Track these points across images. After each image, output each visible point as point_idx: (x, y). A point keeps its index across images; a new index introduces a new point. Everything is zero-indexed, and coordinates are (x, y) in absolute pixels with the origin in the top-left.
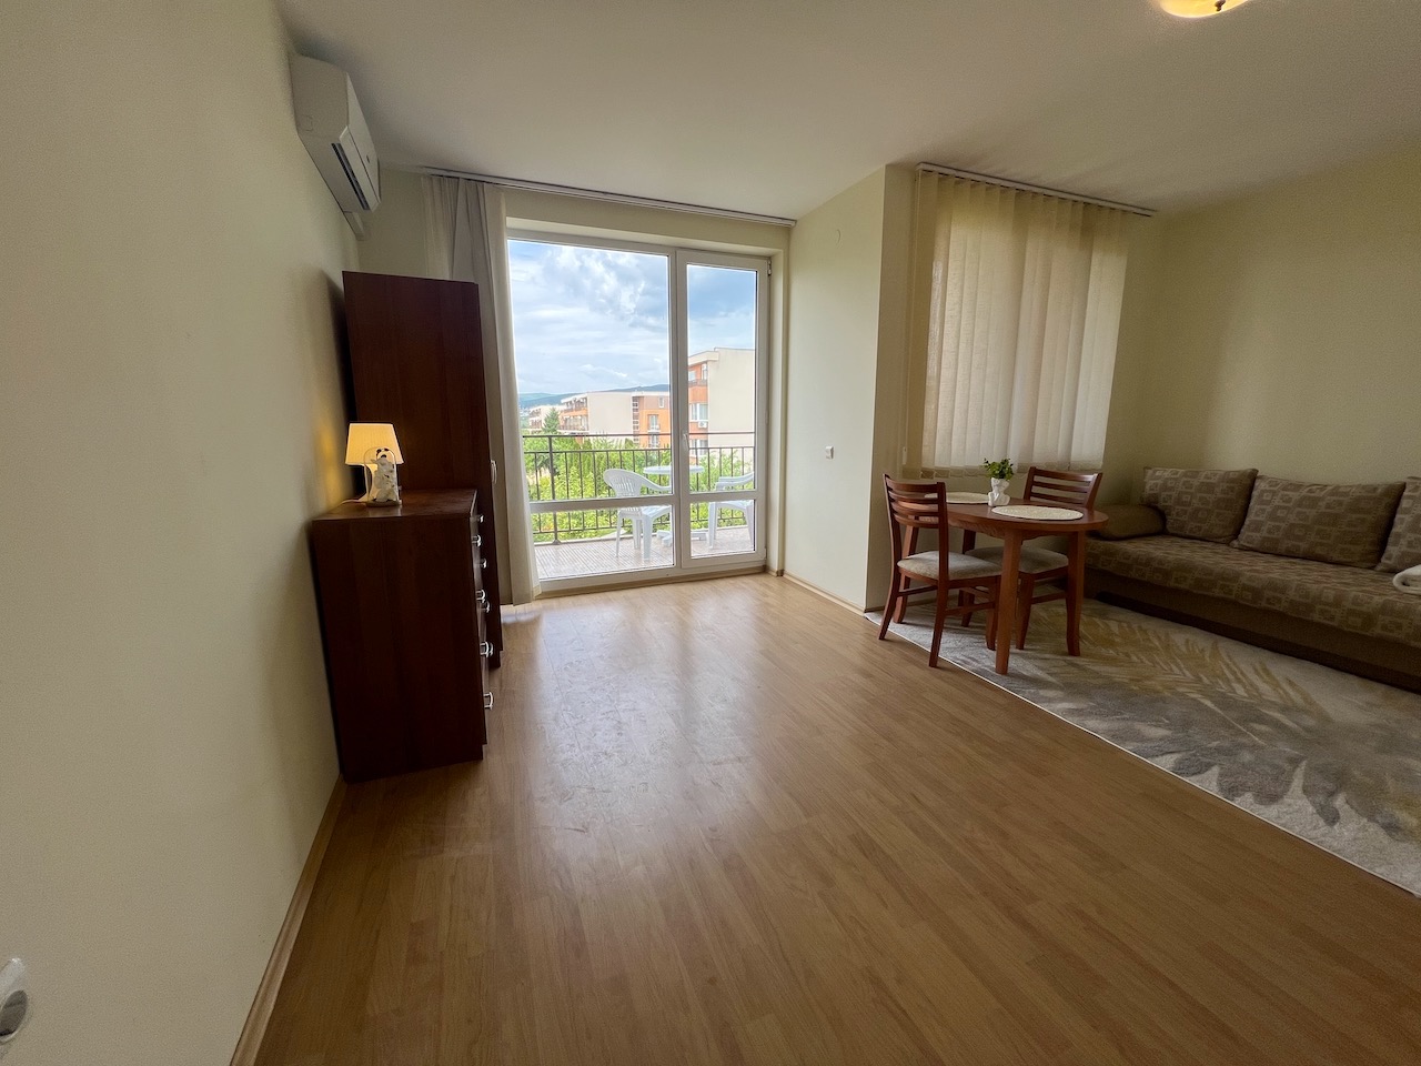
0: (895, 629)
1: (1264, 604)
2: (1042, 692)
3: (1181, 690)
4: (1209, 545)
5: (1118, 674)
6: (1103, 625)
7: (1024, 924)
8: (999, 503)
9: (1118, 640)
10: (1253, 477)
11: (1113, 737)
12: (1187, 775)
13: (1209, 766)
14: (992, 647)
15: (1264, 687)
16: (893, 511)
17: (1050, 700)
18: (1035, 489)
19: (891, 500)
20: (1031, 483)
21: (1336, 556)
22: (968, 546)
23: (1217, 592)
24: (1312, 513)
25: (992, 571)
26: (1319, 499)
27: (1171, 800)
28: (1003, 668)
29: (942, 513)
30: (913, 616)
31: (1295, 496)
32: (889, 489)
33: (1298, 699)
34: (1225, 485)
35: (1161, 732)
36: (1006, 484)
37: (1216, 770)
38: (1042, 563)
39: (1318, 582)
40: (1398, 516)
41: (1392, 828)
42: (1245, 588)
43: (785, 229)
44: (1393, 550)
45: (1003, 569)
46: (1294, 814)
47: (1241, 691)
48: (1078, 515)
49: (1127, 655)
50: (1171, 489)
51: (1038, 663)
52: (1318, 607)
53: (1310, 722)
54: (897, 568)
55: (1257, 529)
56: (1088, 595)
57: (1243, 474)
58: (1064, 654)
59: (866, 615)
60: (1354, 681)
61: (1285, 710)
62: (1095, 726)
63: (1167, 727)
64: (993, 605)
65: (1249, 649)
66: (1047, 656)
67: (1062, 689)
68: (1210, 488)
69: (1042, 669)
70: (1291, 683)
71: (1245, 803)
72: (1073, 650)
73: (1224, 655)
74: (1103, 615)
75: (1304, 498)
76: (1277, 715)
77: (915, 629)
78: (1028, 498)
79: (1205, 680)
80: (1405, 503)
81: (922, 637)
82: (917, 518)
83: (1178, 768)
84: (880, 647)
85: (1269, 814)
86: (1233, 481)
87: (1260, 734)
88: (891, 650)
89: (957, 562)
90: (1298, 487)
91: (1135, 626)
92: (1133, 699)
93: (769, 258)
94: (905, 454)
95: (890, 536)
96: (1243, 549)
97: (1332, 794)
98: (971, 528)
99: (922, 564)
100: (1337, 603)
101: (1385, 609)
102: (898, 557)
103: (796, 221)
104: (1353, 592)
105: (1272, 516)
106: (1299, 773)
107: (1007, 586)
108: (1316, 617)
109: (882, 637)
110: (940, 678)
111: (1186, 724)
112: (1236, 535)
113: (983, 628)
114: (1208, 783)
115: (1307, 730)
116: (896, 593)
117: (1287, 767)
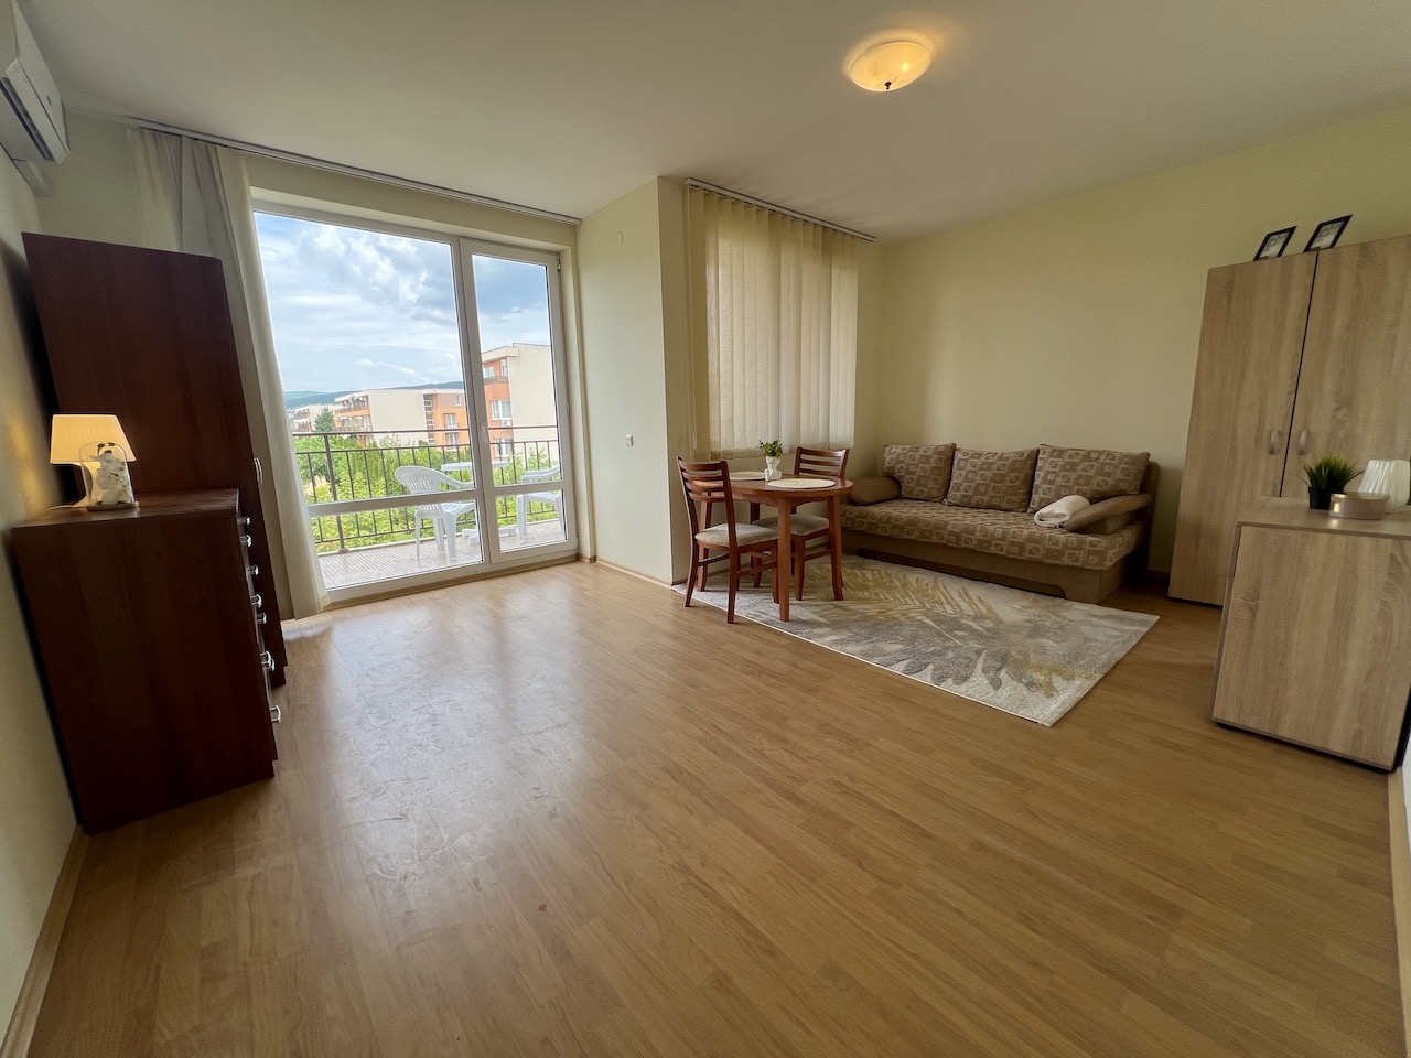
0: (697, 596)
1: (963, 545)
2: (815, 631)
3: (911, 615)
4: (929, 504)
5: (870, 609)
6: (861, 574)
7: (798, 801)
8: (774, 478)
9: (871, 584)
10: (953, 449)
11: (864, 655)
12: (912, 674)
13: (926, 665)
14: (777, 601)
15: (964, 605)
16: (687, 490)
17: (821, 636)
18: (803, 466)
19: (685, 480)
20: (799, 461)
21: (1005, 505)
22: (755, 516)
23: (935, 539)
24: (989, 474)
25: (771, 535)
26: (992, 463)
27: (901, 693)
28: (785, 617)
29: (727, 488)
30: (714, 583)
31: (978, 462)
32: (682, 470)
33: (984, 611)
34: (936, 456)
35: (898, 647)
36: (777, 461)
37: (931, 667)
38: (809, 526)
39: (993, 524)
40: (1037, 473)
41: (1030, 685)
42: (952, 533)
43: (571, 227)
44: (1036, 497)
45: (779, 533)
46: (976, 688)
47: (949, 610)
48: (832, 483)
49: (877, 595)
50: (901, 462)
51: (813, 609)
52: (994, 542)
53: (990, 624)
54: (695, 540)
55: (958, 489)
56: (847, 551)
57: (946, 447)
58: (832, 600)
59: (674, 588)
60: (1017, 593)
61: (975, 619)
62: (852, 650)
63: (901, 642)
64: (775, 565)
65: (956, 579)
66: (819, 603)
67: (829, 626)
68: (926, 459)
69: (816, 613)
70: (980, 600)
71: (948, 686)
72: (838, 596)
73: (941, 586)
74: (861, 567)
75: (984, 463)
76: (972, 623)
77: (715, 594)
78: (798, 472)
79: (928, 606)
80: (1040, 464)
81: (719, 600)
82: (709, 494)
83: (908, 671)
84: (686, 613)
85: (961, 690)
86: (941, 453)
87: (959, 638)
88: (696, 614)
89: (744, 531)
90: (979, 455)
91: (883, 572)
92: (879, 626)
93: (558, 254)
94: (695, 439)
95: (688, 514)
96: (950, 505)
97: (999, 669)
98: (755, 500)
99: (715, 536)
100: (1004, 538)
101: (1031, 538)
102: (696, 531)
103: (581, 220)
104: (1013, 529)
105: (967, 479)
106: (981, 660)
107: (784, 546)
108: (993, 550)
109: (687, 605)
110: (737, 631)
111: (914, 639)
112: (945, 496)
113: (769, 587)
114: (925, 678)
115: (988, 630)
116: (696, 564)
117: (974, 657)
